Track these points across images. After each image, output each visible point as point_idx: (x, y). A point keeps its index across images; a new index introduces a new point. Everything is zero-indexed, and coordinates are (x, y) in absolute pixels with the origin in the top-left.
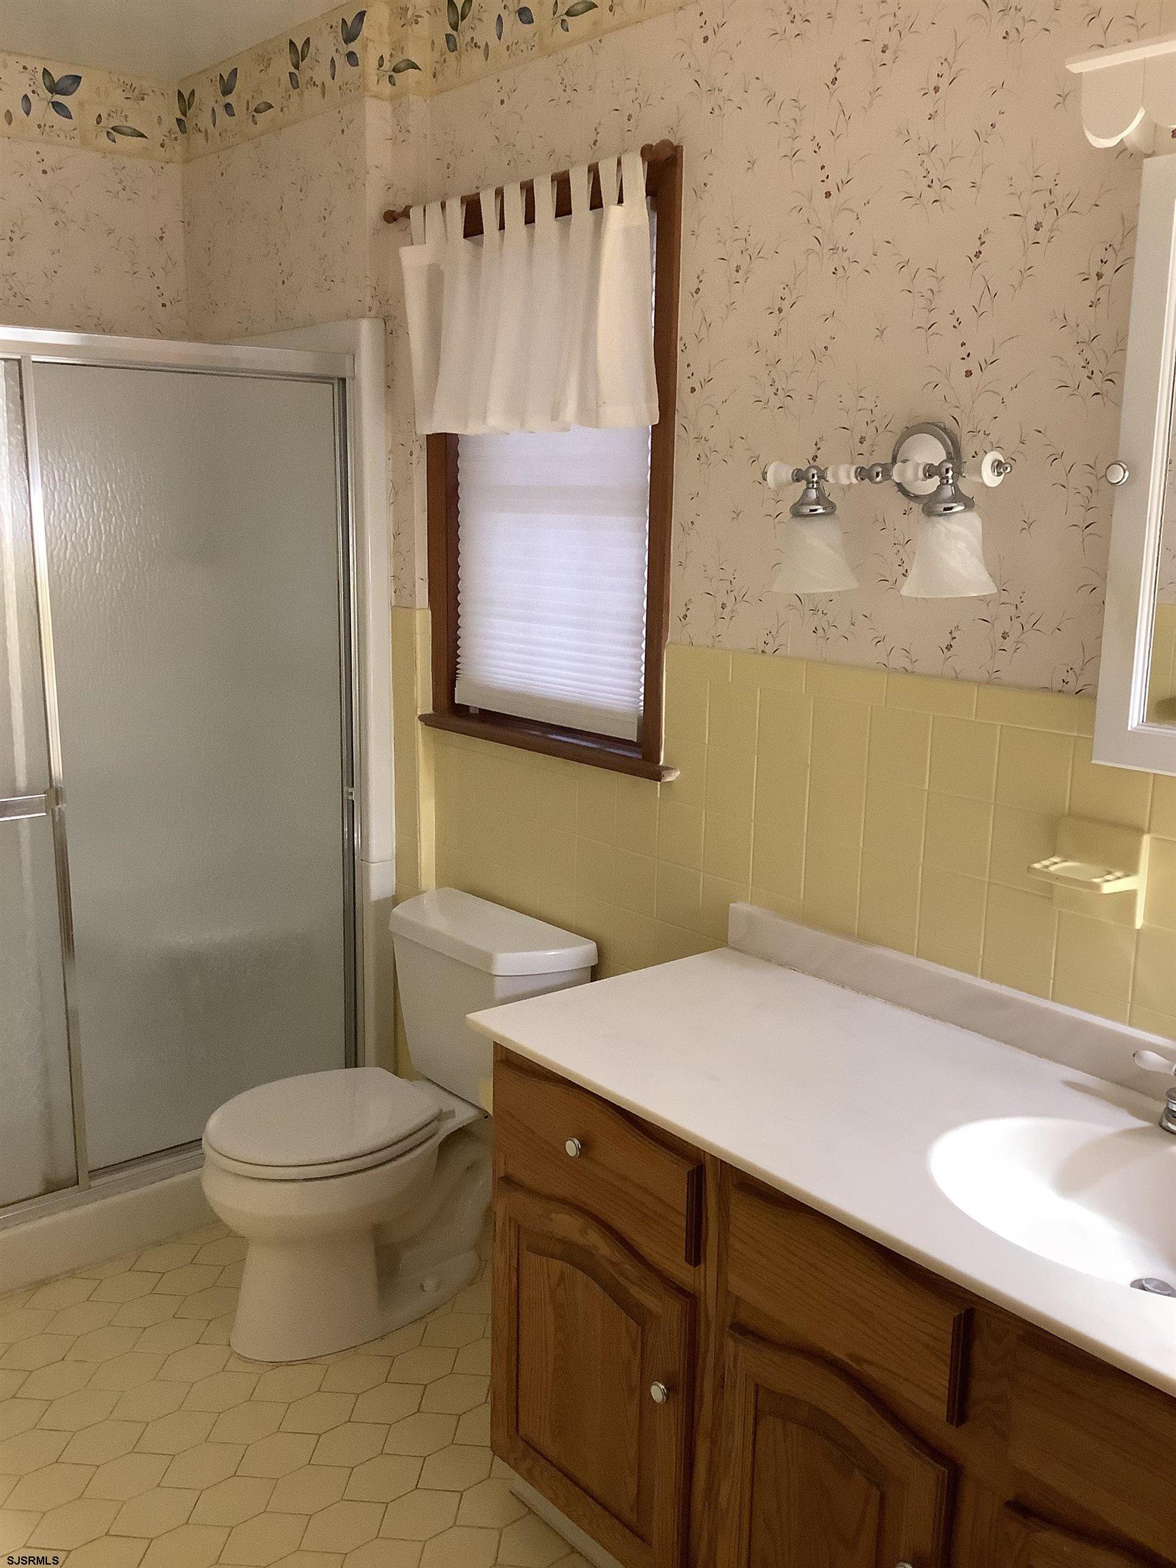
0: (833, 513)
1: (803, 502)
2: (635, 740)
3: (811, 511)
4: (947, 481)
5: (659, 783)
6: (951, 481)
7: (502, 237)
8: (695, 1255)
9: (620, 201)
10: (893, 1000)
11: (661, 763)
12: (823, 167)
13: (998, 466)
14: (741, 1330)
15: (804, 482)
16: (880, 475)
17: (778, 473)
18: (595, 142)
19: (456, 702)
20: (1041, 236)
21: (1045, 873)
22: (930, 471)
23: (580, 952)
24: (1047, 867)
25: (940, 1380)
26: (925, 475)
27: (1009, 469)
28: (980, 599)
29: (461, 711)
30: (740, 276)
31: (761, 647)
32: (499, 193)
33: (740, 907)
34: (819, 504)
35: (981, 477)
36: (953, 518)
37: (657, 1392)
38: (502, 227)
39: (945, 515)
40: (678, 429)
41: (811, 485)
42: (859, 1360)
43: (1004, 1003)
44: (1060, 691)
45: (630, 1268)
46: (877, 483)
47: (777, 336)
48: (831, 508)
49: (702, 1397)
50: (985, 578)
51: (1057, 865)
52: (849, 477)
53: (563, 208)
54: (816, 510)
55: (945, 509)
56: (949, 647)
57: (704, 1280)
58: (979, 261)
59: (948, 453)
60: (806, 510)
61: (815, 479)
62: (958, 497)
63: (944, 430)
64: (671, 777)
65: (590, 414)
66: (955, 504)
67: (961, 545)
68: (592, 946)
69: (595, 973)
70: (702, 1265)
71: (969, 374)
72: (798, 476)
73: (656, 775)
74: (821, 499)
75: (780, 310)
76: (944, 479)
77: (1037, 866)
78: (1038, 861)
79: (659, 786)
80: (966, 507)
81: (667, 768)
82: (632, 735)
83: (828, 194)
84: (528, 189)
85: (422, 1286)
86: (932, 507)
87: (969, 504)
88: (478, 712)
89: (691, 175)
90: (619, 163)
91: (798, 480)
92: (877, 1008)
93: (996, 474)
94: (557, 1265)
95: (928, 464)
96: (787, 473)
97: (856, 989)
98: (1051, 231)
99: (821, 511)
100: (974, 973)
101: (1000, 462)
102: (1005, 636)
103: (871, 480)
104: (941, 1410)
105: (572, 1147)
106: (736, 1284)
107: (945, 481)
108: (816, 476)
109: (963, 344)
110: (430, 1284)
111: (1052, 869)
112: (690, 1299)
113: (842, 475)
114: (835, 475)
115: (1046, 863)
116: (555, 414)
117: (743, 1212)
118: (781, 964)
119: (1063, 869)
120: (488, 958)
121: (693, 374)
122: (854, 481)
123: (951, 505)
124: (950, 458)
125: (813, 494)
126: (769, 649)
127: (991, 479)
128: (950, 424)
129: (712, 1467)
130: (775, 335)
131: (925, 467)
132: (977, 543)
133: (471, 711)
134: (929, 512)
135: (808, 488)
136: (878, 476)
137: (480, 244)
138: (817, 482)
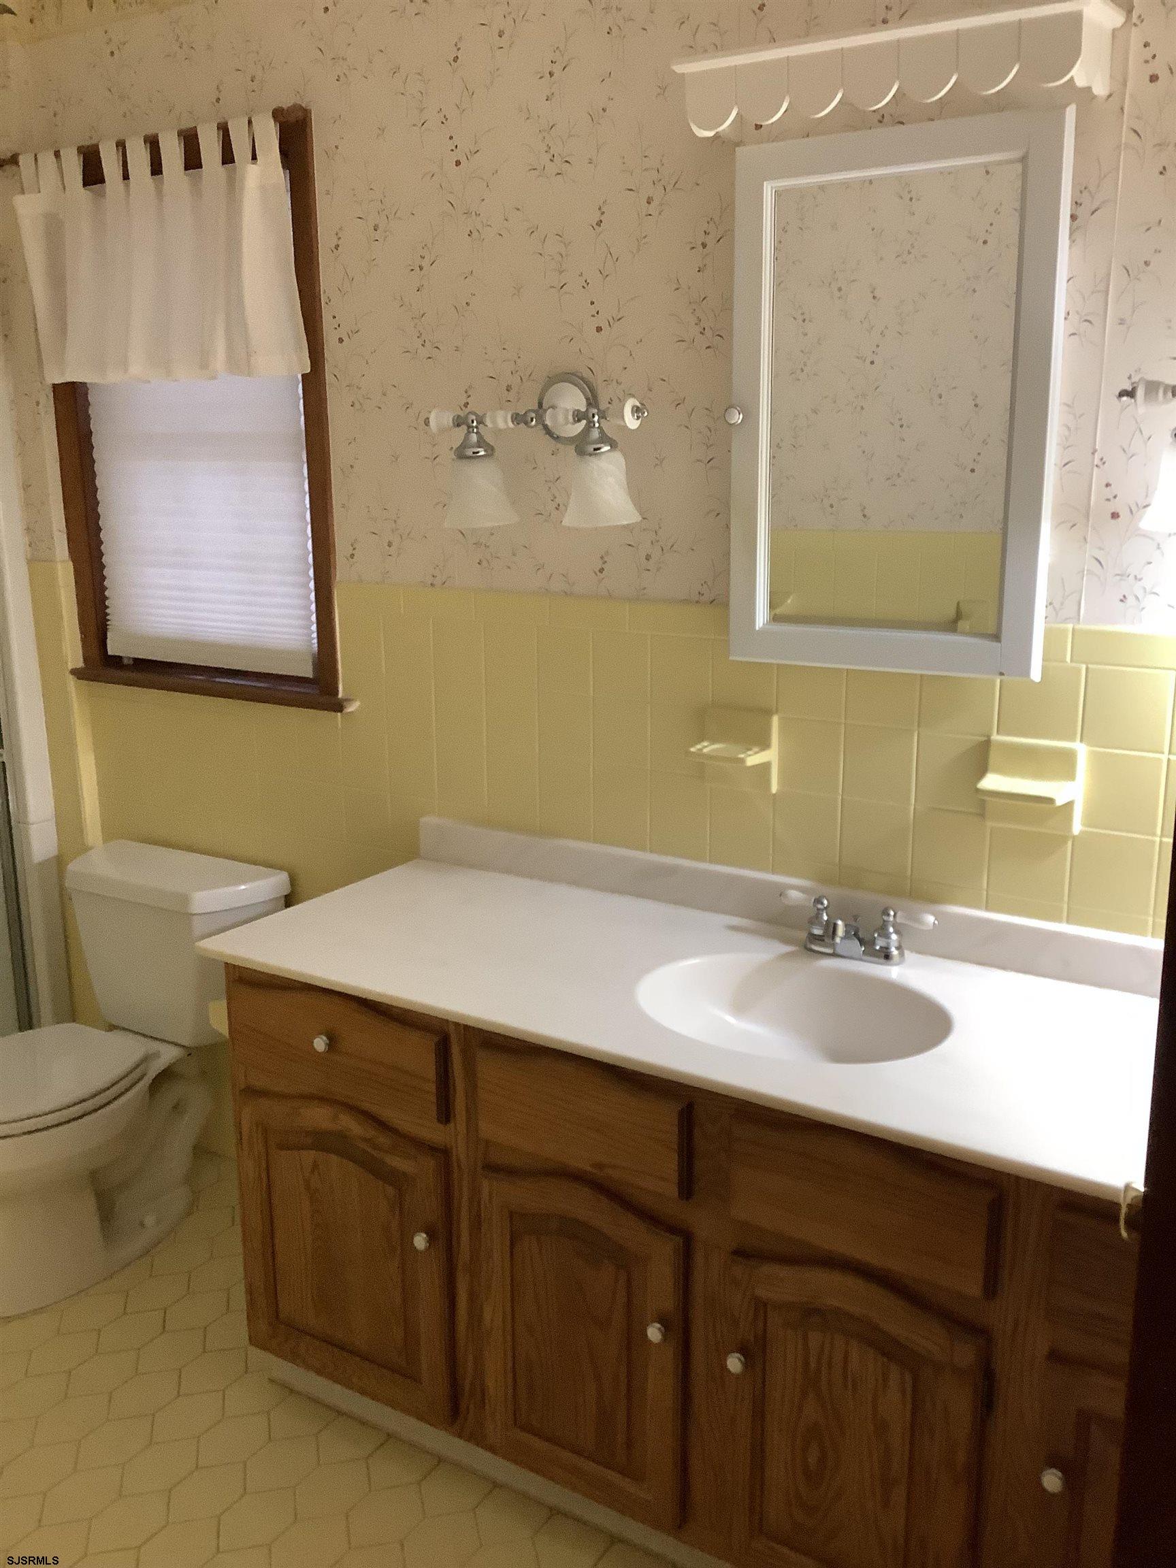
0: (492, 455)
1: (464, 445)
2: (311, 677)
3: (474, 453)
4: (594, 425)
5: (339, 714)
6: (597, 425)
7: (127, 186)
8: (445, 1114)
9: (254, 158)
10: (575, 883)
11: (340, 696)
12: (451, 138)
13: (636, 410)
14: (492, 1168)
15: (464, 427)
16: (534, 420)
17: (440, 419)
18: (218, 100)
19: (110, 653)
20: (653, 208)
21: (699, 754)
22: (578, 416)
23: (273, 883)
24: (701, 750)
25: (670, 1165)
26: (574, 419)
27: (646, 414)
28: (625, 527)
29: (116, 662)
30: (378, 235)
31: (429, 580)
32: (121, 145)
33: (428, 820)
34: (480, 447)
35: (625, 422)
36: (603, 457)
37: (420, 1241)
38: (126, 177)
39: (596, 454)
40: (329, 377)
41: (471, 430)
42: (600, 1166)
43: (673, 871)
44: (697, 602)
45: (384, 1140)
46: (532, 427)
47: (419, 292)
48: (490, 450)
49: (459, 1237)
50: (630, 507)
51: (707, 747)
52: (506, 422)
53: (193, 161)
54: (478, 452)
55: (595, 450)
56: (601, 570)
57: (454, 1136)
58: (600, 229)
59: (587, 399)
60: (469, 452)
61: (475, 424)
62: (604, 439)
63: (582, 379)
64: (351, 708)
65: (240, 362)
66: (602, 445)
67: (611, 480)
68: (283, 877)
69: (289, 901)
70: (452, 1125)
71: (599, 329)
72: (458, 422)
73: (338, 707)
74: (481, 443)
75: (421, 268)
76: (590, 424)
77: (692, 750)
78: (692, 746)
79: (340, 720)
80: (611, 447)
81: (346, 700)
82: (307, 671)
83: (458, 163)
84: (153, 144)
85: (142, 1225)
86: (583, 447)
87: (613, 445)
88: (131, 662)
89: (321, 139)
90: (250, 122)
91: (458, 425)
92: (562, 891)
93: (636, 417)
94: (309, 1156)
95: (576, 410)
96: (448, 419)
97: (542, 878)
98: (661, 204)
99: (482, 453)
100: (643, 849)
101: (638, 407)
102: (648, 558)
103: (526, 423)
104: (672, 1190)
105: (320, 1044)
106: (486, 1129)
107: (592, 425)
108: (475, 422)
109: (592, 303)
110: (150, 1220)
111: (705, 750)
112: (443, 1154)
113: (501, 420)
114: (494, 422)
115: (699, 747)
116: (204, 365)
117: (489, 1068)
118: (472, 866)
119: (713, 750)
120: (185, 899)
121: (339, 326)
122: (511, 425)
123: (598, 446)
124: (589, 404)
125: (474, 438)
126: (438, 581)
127: (632, 423)
128: (587, 374)
129: (473, 1296)
130: (418, 291)
131: (573, 412)
132: (622, 477)
133: (126, 662)
134: (581, 452)
135: (469, 432)
136: (532, 420)
137: (102, 195)
138: (477, 427)
